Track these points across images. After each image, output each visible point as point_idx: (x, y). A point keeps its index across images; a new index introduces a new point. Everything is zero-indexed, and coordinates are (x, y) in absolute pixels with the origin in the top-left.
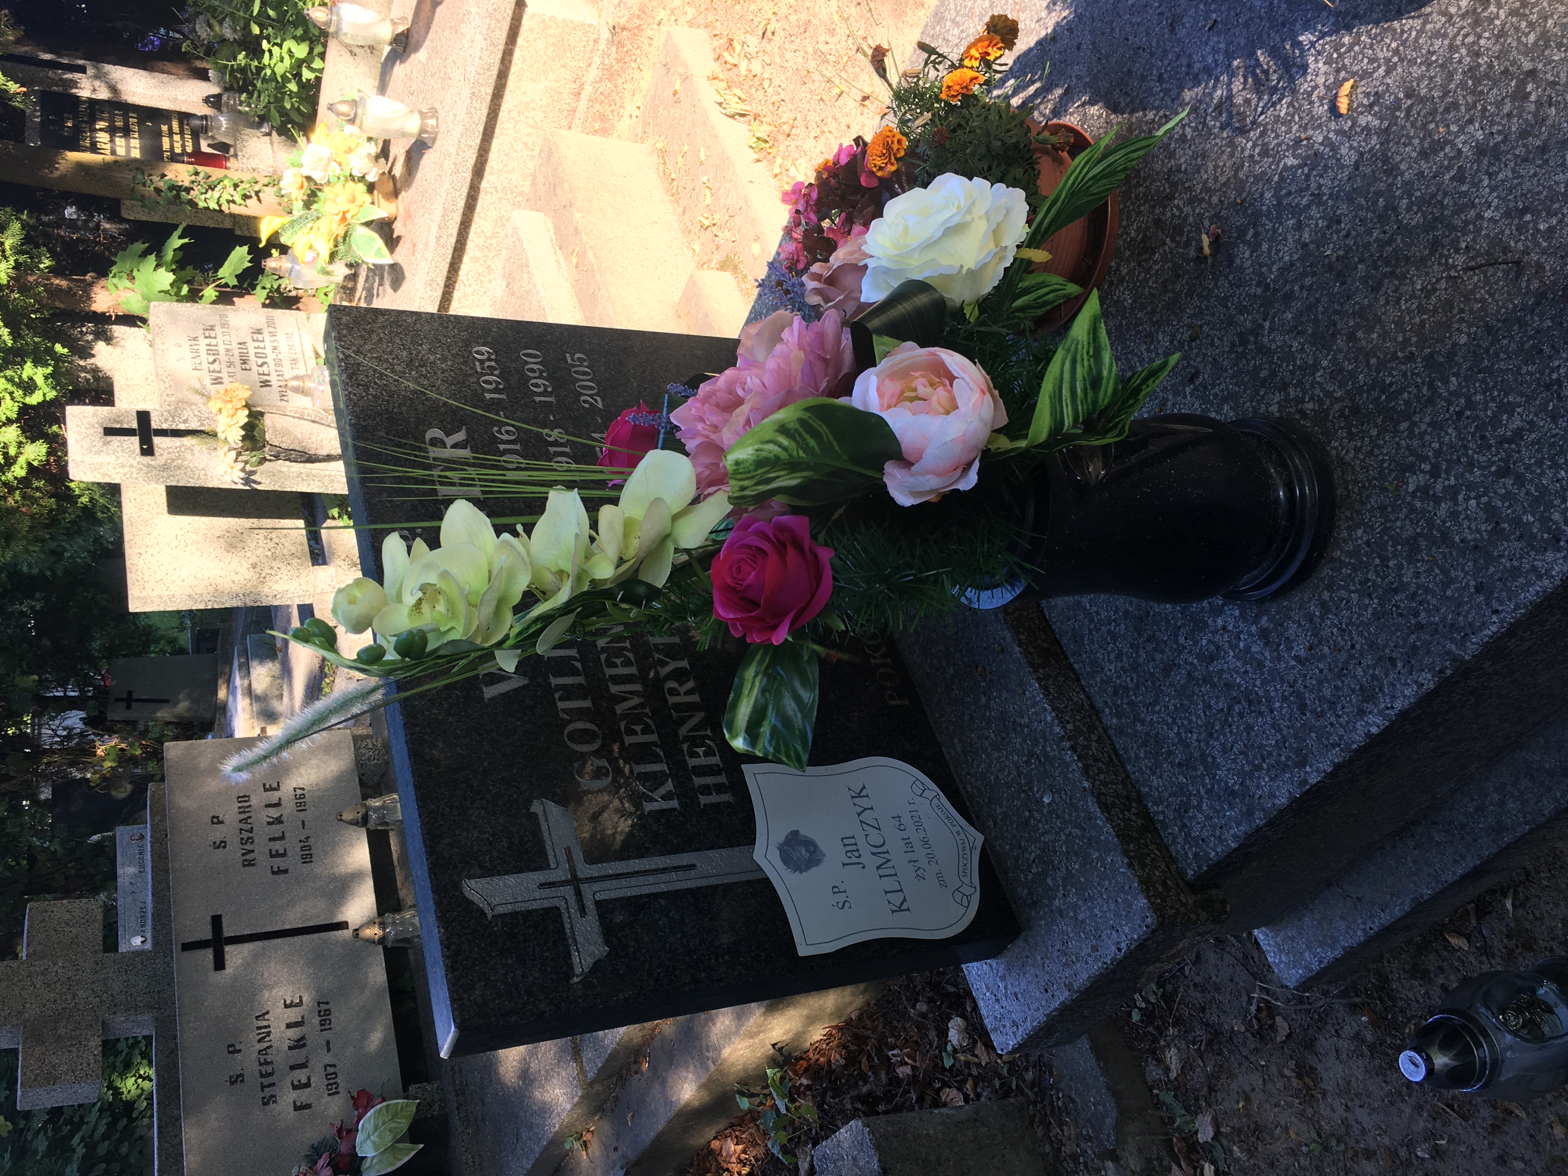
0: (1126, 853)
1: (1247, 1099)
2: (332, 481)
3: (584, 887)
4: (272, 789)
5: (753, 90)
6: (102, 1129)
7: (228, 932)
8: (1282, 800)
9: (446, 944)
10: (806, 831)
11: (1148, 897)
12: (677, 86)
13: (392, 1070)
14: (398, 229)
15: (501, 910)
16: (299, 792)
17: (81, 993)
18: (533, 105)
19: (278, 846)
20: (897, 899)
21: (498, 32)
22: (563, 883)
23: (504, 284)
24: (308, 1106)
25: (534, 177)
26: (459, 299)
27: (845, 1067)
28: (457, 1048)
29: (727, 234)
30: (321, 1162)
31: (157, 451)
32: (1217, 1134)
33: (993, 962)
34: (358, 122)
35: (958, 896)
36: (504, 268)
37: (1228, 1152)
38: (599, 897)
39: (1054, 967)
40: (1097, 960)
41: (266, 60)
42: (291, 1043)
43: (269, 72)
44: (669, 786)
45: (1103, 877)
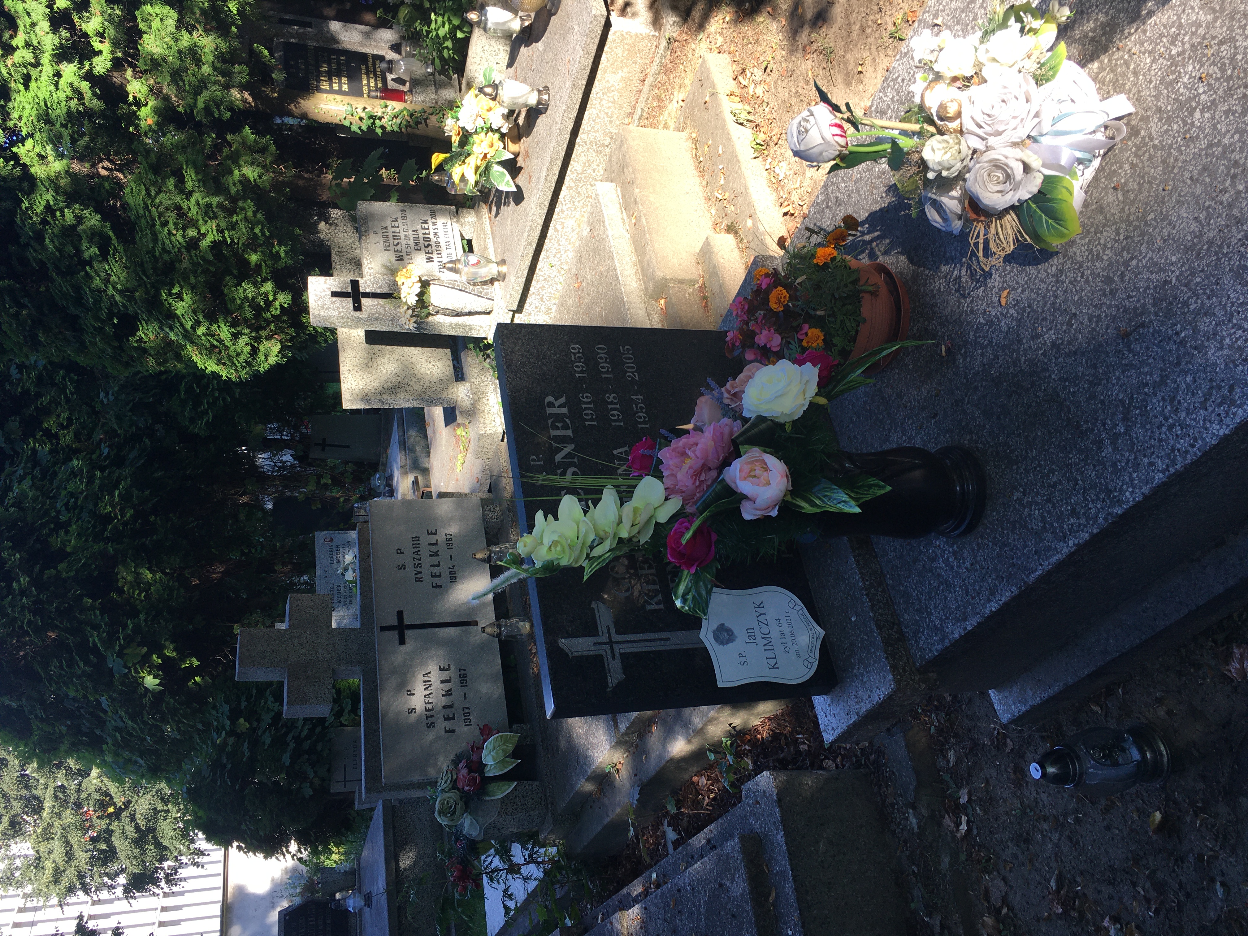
0: (886, 652)
1: (987, 782)
2: (471, 329)
3: (615, 646)
4: (432, 534)
5: (756, 106)
6: (305, 732)
7: (407, 622)
8: (956, 636)
10: (728, 624)
11: (893, 675)
12: (707, 99)
13: (501, 714)
14: (520, 162)
15: (575, 654)
16: (449, 537)
17: (320, 651)
18: (613, 89)
19: (436, 570)
20: (772, 662)
21: (591, 45)
22: (605, 643)
23: (588, 230)
24: (453, 731)
25: (611, 156)
26: (558, 214)
27: (771, 742)
28: (555, 715)
29: (733, 208)
30: (461, 765)
31: (364, 308)
32: (969, 800)
33: (825, 697)
34: (498, 99)
35: (806, 663)
36: (589, 218)
37: (974, 810)
38: (622, 651)
39: (852, 703)
40: (870, 702)
41: (433, 26)
42: (444, 693)
43: (434, 33)
44: (660, 597)
45: (875, 662)
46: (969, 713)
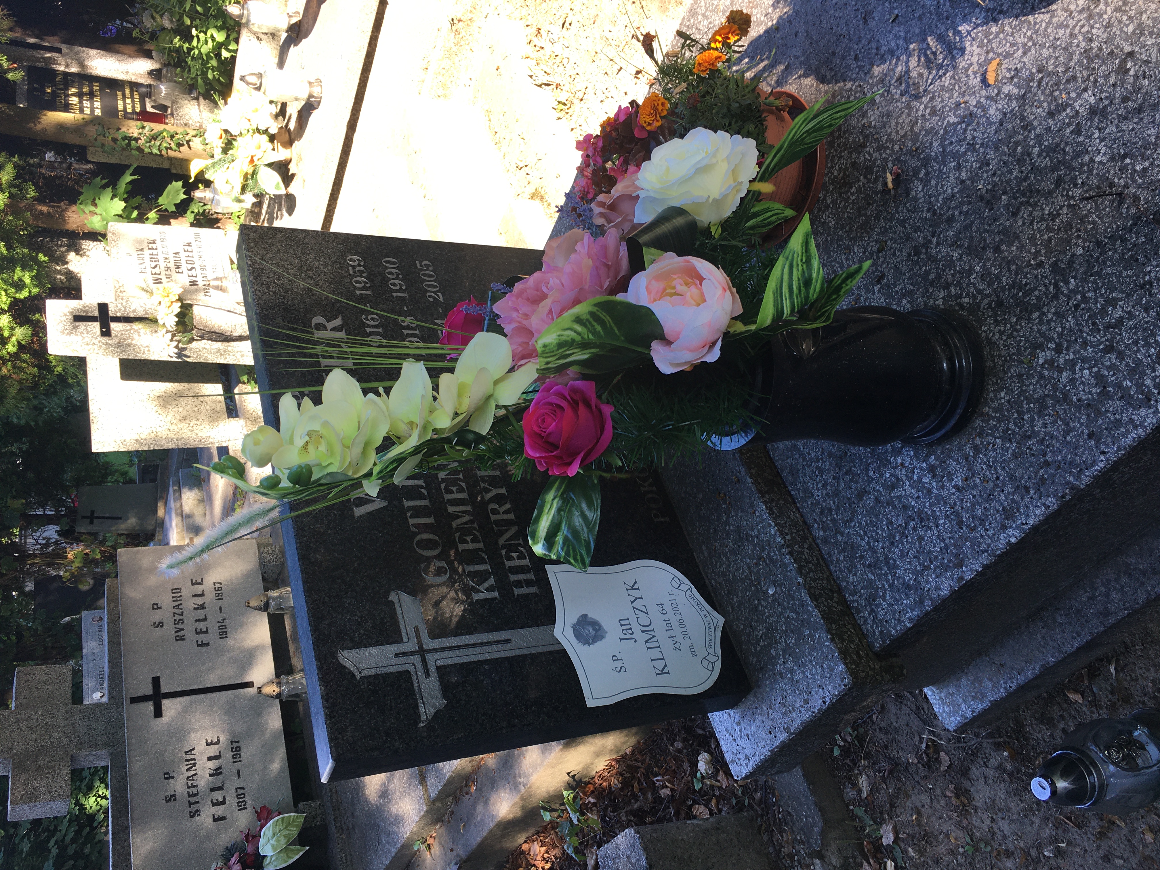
0: (829, 631)
1: (919, 813)
2: (242, 356)
3: (428, 656)
4: (197, 583)
5: (555, 67)
6: (71, 835)
7: (164, 689)
8: (945, 592)
9: (326, 698)
10: (592, 615)
11: (845, 664)
12: (499, 63)
13: (286, 791)
14: (293, 168)
15: (366, 673)
16: (217, 586)
17: (55, 735)
19: (202, 626)
20: (660, 665)
21: (366, 23)
22: (412, 653)
24: (223, 818)
27: (621, 789)
28: (334, 776)
29: (536, 173)
30: (233, 860)
31: (113, 333)
32: (897, 839)
33: (731, 712)
34: (262, 89)
35: (705, 663)
37: (905, 852)
38: (440, 663)
39: (776, 716)
40: (807, 710)
41: (195, 43)
42: (212, 772)
43: (197, 52)
44: (492, 581)
45: (812, 649)
46: (882, 725)
